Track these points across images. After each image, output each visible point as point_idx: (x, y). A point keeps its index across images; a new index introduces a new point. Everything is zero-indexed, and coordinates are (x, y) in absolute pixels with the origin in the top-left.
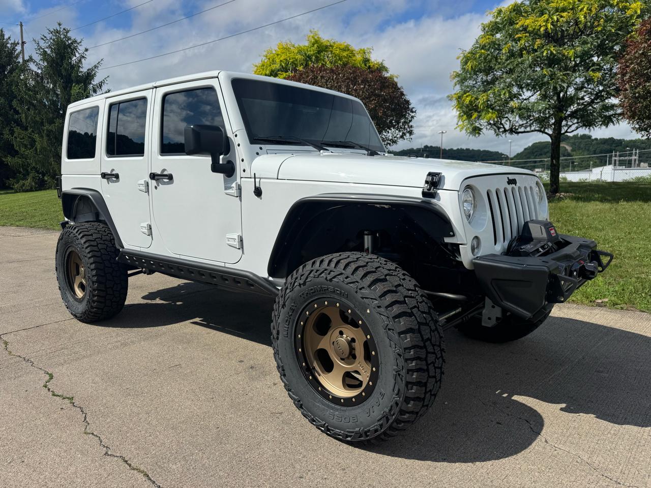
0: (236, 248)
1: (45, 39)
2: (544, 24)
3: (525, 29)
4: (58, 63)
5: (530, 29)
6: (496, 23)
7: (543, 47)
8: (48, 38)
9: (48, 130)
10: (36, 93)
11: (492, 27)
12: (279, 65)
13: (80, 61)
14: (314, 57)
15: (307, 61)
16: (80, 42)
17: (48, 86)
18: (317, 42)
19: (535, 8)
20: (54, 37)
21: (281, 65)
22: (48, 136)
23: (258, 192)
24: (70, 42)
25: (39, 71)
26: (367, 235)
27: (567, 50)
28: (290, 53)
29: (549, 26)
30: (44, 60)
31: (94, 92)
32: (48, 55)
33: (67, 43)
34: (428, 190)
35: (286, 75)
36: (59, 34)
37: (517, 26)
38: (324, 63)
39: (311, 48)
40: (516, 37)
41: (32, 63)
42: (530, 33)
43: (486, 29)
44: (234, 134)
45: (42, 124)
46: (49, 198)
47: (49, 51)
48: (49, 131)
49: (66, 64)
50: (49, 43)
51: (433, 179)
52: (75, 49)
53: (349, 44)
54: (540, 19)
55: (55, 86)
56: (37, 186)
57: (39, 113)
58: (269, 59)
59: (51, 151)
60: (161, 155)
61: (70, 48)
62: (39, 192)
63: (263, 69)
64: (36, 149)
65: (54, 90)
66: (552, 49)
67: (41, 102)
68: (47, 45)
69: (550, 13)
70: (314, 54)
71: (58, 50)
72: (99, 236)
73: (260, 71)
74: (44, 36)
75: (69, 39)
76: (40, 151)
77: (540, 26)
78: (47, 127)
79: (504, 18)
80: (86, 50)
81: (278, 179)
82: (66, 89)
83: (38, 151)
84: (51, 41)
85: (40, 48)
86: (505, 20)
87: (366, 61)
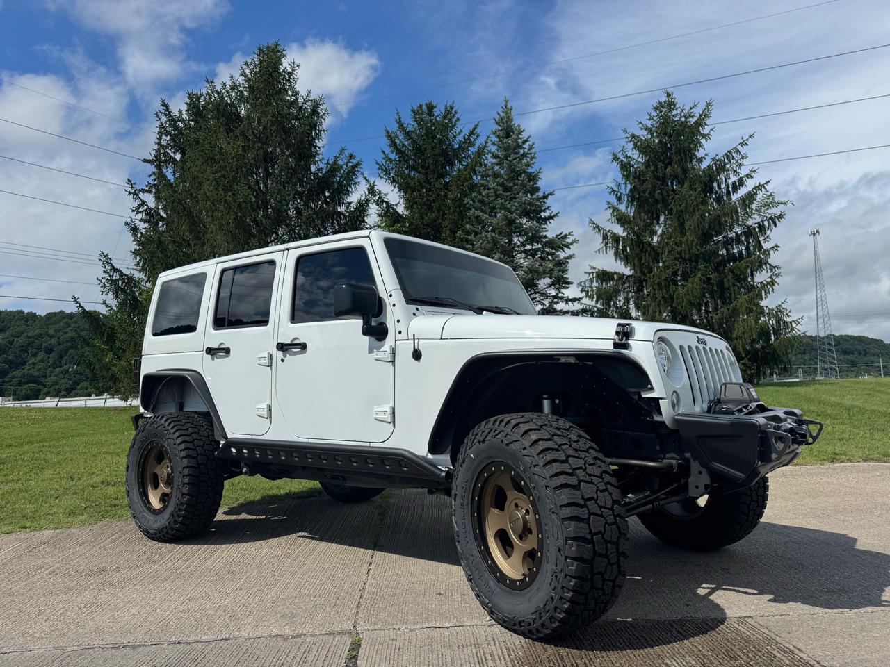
0: (386, 422)
23: (417, 355)
26: (546, 399)
34: (620, 340)
44: (389, 294)
51: (624, 329)
60: (292, 323)
72: (196, 430)
81: (441, 339)
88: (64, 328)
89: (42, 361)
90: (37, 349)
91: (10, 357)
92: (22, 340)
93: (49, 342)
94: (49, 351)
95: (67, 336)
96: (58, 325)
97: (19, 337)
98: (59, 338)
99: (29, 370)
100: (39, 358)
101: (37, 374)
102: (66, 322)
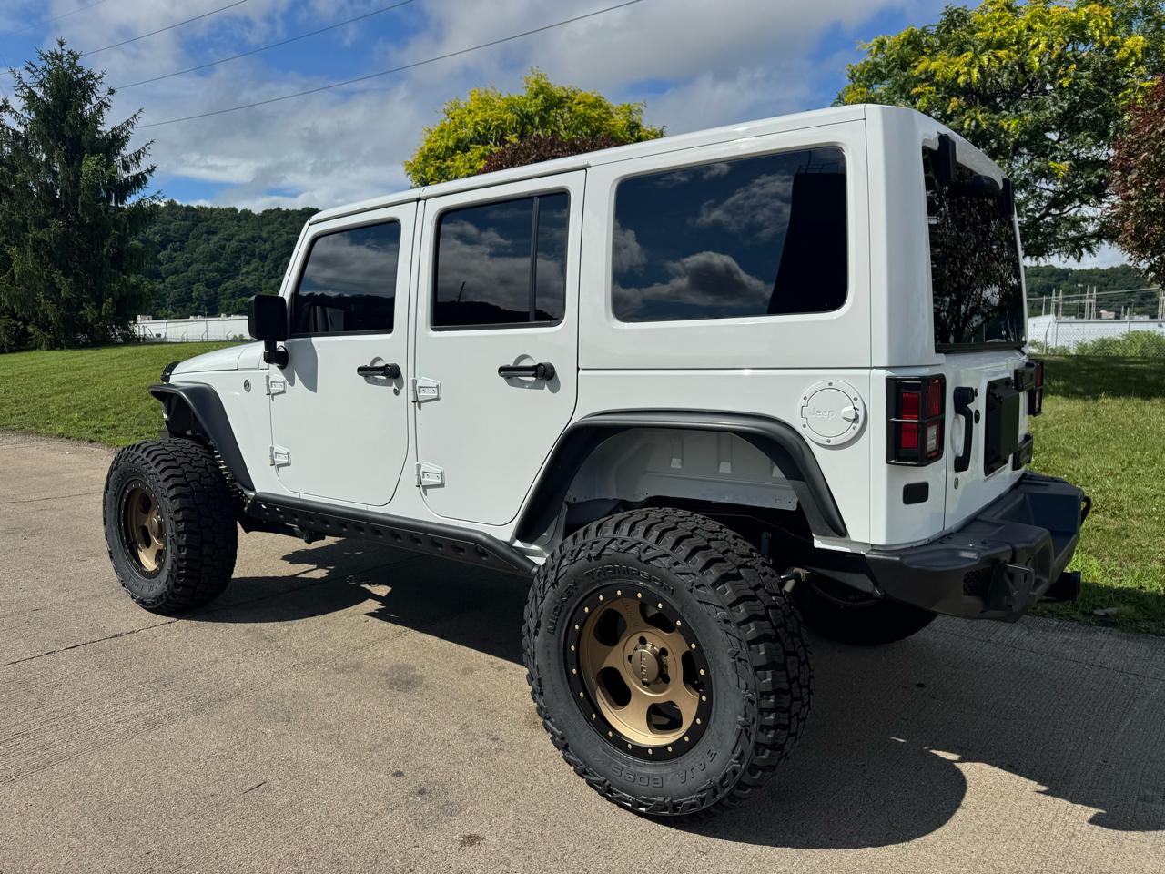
1: (33, 69)
2: (966, 69)
3: (929, 77)
4: (56, 113)
5: (938, 78)
6: (876, 65)
7: (963, 113)
8: (39, 69)
9: (34, 240)
10: (14, 170)
11: (867, 72)
12: (472, 131)
13: (100, 111)
14: (537, 119)
15: (524, 125)
16: (100, 78)
17: (38, 156)
18: (542, 89)
19: (948, 41)
20: (51, 67)
21: (475, 130)
22: (35, 250)
24: (80, 76)
25: (21, 129)
27: (1008, 120)
28: (493, 110)
29: (975, 73)
30: (29, 108)
31: (125, 170)
32: (39, 99)
33: (75, 78)
35: (485, 150)
36: (61, 60)
37: (916, 72)
38: (556, 129)
39: (531, 100)
40: (914, 91)
41: (7, 113)
42: (938, 85)
43: (858, 75)
45: (25, 227)
46: (34, 368)
47: (40, 93)
48: (38, 243)
49: (73, 117)
50: (41, 77)
52: (91, 89)
53: (602, 95)
54: (958, 59)
55: (50, 157)
56: (13, 343)
57: (20, 206)
58: (453, 119)
59: (40, 277)
61: (80, 86)
62: (17, 355)
63: (443, 137)
64: (12, 275)
65: (48, 164)
66: (979, 117)
67: (23, 186)
68: (37, 80)
69: (975, 49)
70: (537, 112)
71: (59, 91)
73: (436, 141)
74: (30, 63)
75: (80, 70)
76: (19, 279)
77: (958, 74)
78: (34, 233)
79: (891, 55)
80: (112, 92)
82: (73, 163)
83: (17, 277)
84: (45, 73)
85: (23, 86)
86: (893, 59)
87: (633, 127)
88: (279, 229)
89: (256, 270)
90: (250, 255)
91: (222, 265)
92: (234, 244)
93: (263, 247)
94: (263, 258)
95: (281, 239)
96: (271, 226)
97: (230, 240)
98: (273, 242)
99: (242, 281)
100: (252, 266)
101: (251, 285)
102: (281, 222)
